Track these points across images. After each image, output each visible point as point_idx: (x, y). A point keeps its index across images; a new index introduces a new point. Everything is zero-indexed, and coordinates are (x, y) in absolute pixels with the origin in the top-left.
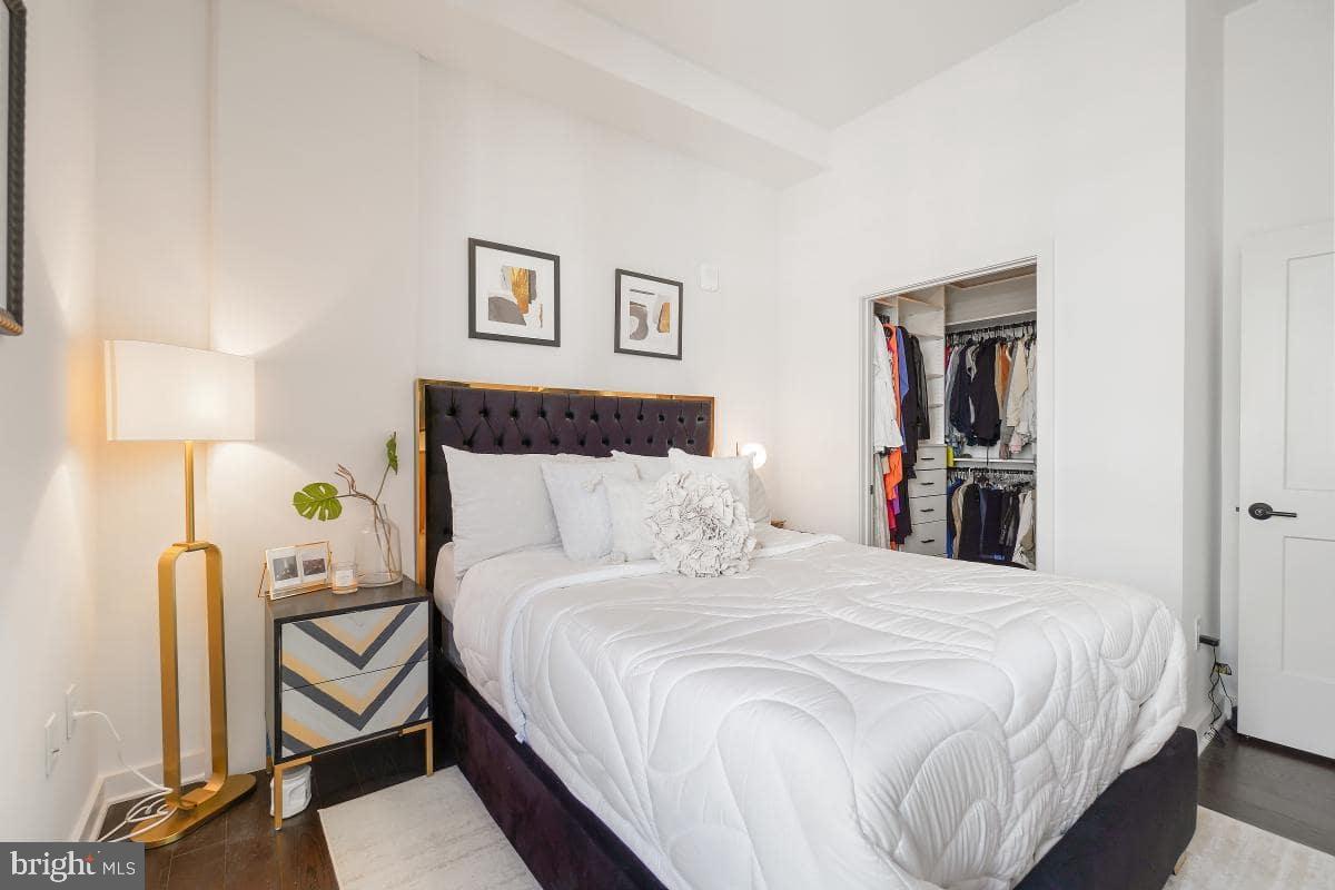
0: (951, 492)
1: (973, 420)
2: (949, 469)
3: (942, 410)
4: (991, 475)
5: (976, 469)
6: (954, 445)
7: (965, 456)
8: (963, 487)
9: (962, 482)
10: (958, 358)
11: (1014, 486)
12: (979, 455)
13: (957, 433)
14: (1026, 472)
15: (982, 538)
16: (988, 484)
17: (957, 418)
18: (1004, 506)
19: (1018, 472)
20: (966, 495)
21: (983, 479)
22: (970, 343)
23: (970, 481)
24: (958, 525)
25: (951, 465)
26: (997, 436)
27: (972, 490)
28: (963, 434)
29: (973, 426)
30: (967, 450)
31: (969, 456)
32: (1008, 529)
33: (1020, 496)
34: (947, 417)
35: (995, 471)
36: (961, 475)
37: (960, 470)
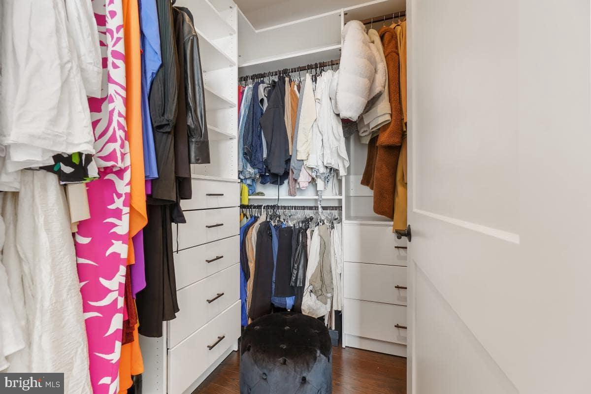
0: (244, 231)
1: (265, 156)
2: (242, 207)
3: (235, 141)
4: (280, 212)
5: (268, 206)
6: (249, 182)
7: (258, 194)
8: (257, 225)
9: (256, 219)
10: (251, 93)
11: (302, 222)
12: (271, 193)
13: (250, 170)
14: (311, 208)
15: (274, 279)
16: (279, 221)
17: (249, 153)
18: (294, 243)
19: (304, 208)
20: (260, 233)
21: (274, 216)
22: (263, 82)
23: (263, 218)
24: (252, 266)
25: (246, 203)
26: (286, 175)
27: (266, 226)
28: (256, 170)
29: (266, 162)
30: (259, 188)
31: (262, 194)
32: (298, 269)
33: (308, 232)
34: (241, 149)
35: (285, 208)
36: (255, 212)
37: (255, 207)
